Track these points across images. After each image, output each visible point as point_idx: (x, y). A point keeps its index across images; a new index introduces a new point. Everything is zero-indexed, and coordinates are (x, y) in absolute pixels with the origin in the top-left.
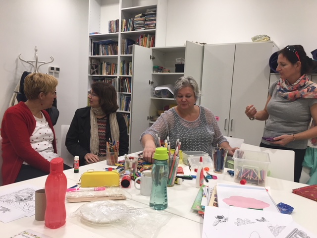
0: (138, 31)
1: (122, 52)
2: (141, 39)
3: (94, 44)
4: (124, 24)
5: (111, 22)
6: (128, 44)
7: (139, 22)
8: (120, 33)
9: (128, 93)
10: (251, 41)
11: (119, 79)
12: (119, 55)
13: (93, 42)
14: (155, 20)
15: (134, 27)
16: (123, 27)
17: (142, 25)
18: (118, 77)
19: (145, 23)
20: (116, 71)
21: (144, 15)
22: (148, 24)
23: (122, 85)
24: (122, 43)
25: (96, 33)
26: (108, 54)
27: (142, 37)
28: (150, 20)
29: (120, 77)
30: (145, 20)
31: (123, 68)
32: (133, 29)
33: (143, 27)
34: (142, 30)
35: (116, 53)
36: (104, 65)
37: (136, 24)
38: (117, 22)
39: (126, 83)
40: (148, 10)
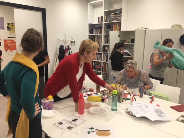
0: (113, 22)
1: (105, 33)
2: (114, 26)
3: (91, 28)
4: (105, 18)
5: (99, 17)
6: (107, 29)
7: (113, 17)
8: (103, 23)
9: (107, 53)
10: (170, 28)
11: (103, 46)
12: (103, 34)
13: (90, 27)
14: (121, 16)
15: (110, 20)
16: (105, 20)
17: (114, 19)
18: (103, 45)
19: (116, 18)
20: (101, 42)
21: (115, 14)
22: (117, 18)
23: (105, 49)
24: (105, 28)
25: (92, 23)
26: (97, 33)
27: (114, 25)
28: (118, 16)
29: (104, 45)
30: (116, 16)
31: (105, 40)
32: (110, 21)
33: (115, 20)
34: (114, 21)
35: (101, 33)
36: (96, 39)
37: (111, 18)
38: (102, 17)
39: (106, 48)
40: (117, 11)
